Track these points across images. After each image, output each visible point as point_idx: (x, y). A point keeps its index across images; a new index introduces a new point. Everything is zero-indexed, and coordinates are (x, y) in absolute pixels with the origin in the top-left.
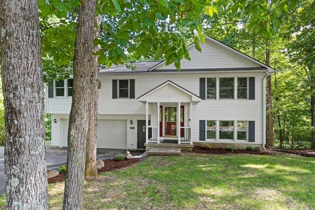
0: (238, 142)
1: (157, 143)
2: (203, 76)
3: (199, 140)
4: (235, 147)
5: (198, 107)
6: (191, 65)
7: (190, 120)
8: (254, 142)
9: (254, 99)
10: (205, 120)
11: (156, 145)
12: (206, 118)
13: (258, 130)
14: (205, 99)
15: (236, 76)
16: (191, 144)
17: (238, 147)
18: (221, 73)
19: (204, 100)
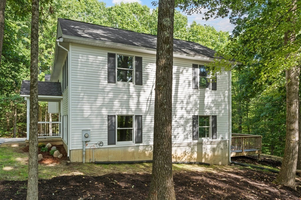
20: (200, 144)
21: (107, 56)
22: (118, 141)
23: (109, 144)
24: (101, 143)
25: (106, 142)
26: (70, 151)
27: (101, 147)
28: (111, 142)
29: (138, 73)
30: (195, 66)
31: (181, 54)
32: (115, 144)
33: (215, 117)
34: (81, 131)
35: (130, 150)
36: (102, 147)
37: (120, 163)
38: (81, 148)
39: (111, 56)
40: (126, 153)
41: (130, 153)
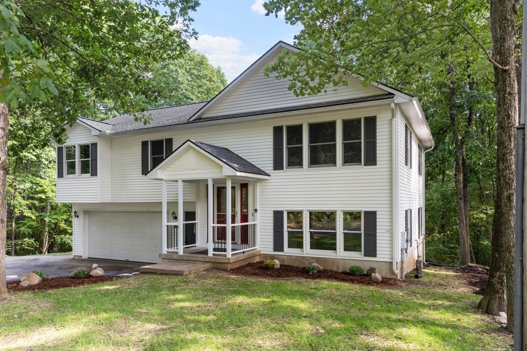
0: (343, 255)
1: (177, 253)
2: (278, 124)
3: (272, 250)
4: (338, 265)
5: (271, 184)
6: (258, 103)
7: (256, 210)
8: (376, 257)
9: (376, 164)
10: (283, 211)
11: (175, 257)
12: (285, 207)
13: (384, 231)
14: (283, 169)
15: (338, 117)
16: (227, 257)
17: (344, 267)
18: (309, 114)
19: (282, 171)
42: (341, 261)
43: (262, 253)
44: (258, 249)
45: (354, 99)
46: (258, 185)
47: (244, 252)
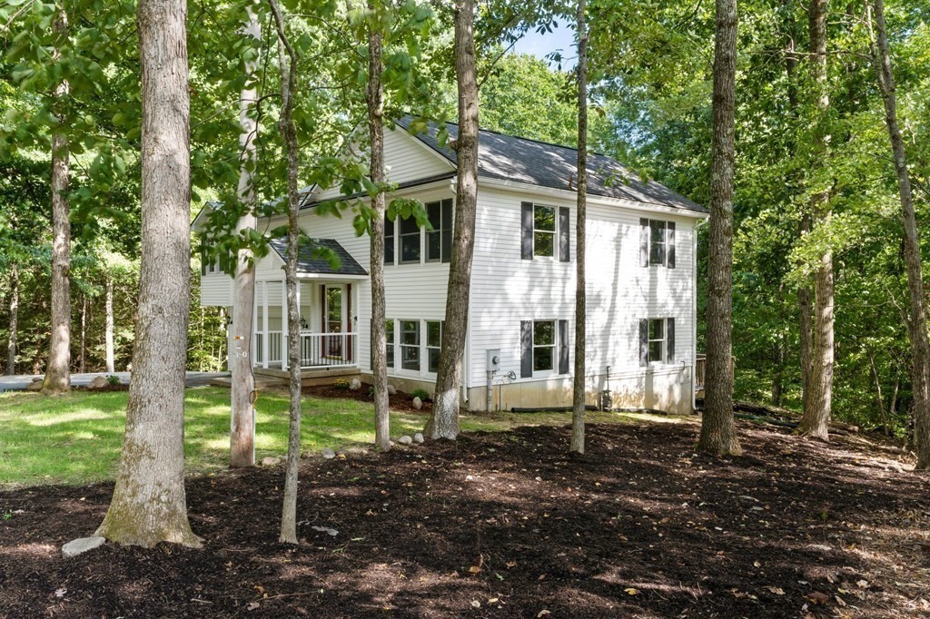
0: (426, 377)
7: (356, 318)
20: (650, 374)
21: (520, 208)
22: (536, 369)
23: (523, 376)
24: (511, 375)
25: (518, 373)
26: (468, 389)
27: (513, 381)
28: (526, 372)
29: (564, 238)
30: (644, 222)
31: (631, 204)
32: (531, 376)
33: (671, 321)
34: (484, 352)
35: (551, 385)
36: (515, 381)
37: (548, 410)
38: (485, 384)
39: (526, 207)
40: (544, 391)
41: (550, 391)
42: (424, 384)
43: (362, 371)
44: (358, 367)
45: (431, 178)
46: (358, 286)
47: (328, 369)
